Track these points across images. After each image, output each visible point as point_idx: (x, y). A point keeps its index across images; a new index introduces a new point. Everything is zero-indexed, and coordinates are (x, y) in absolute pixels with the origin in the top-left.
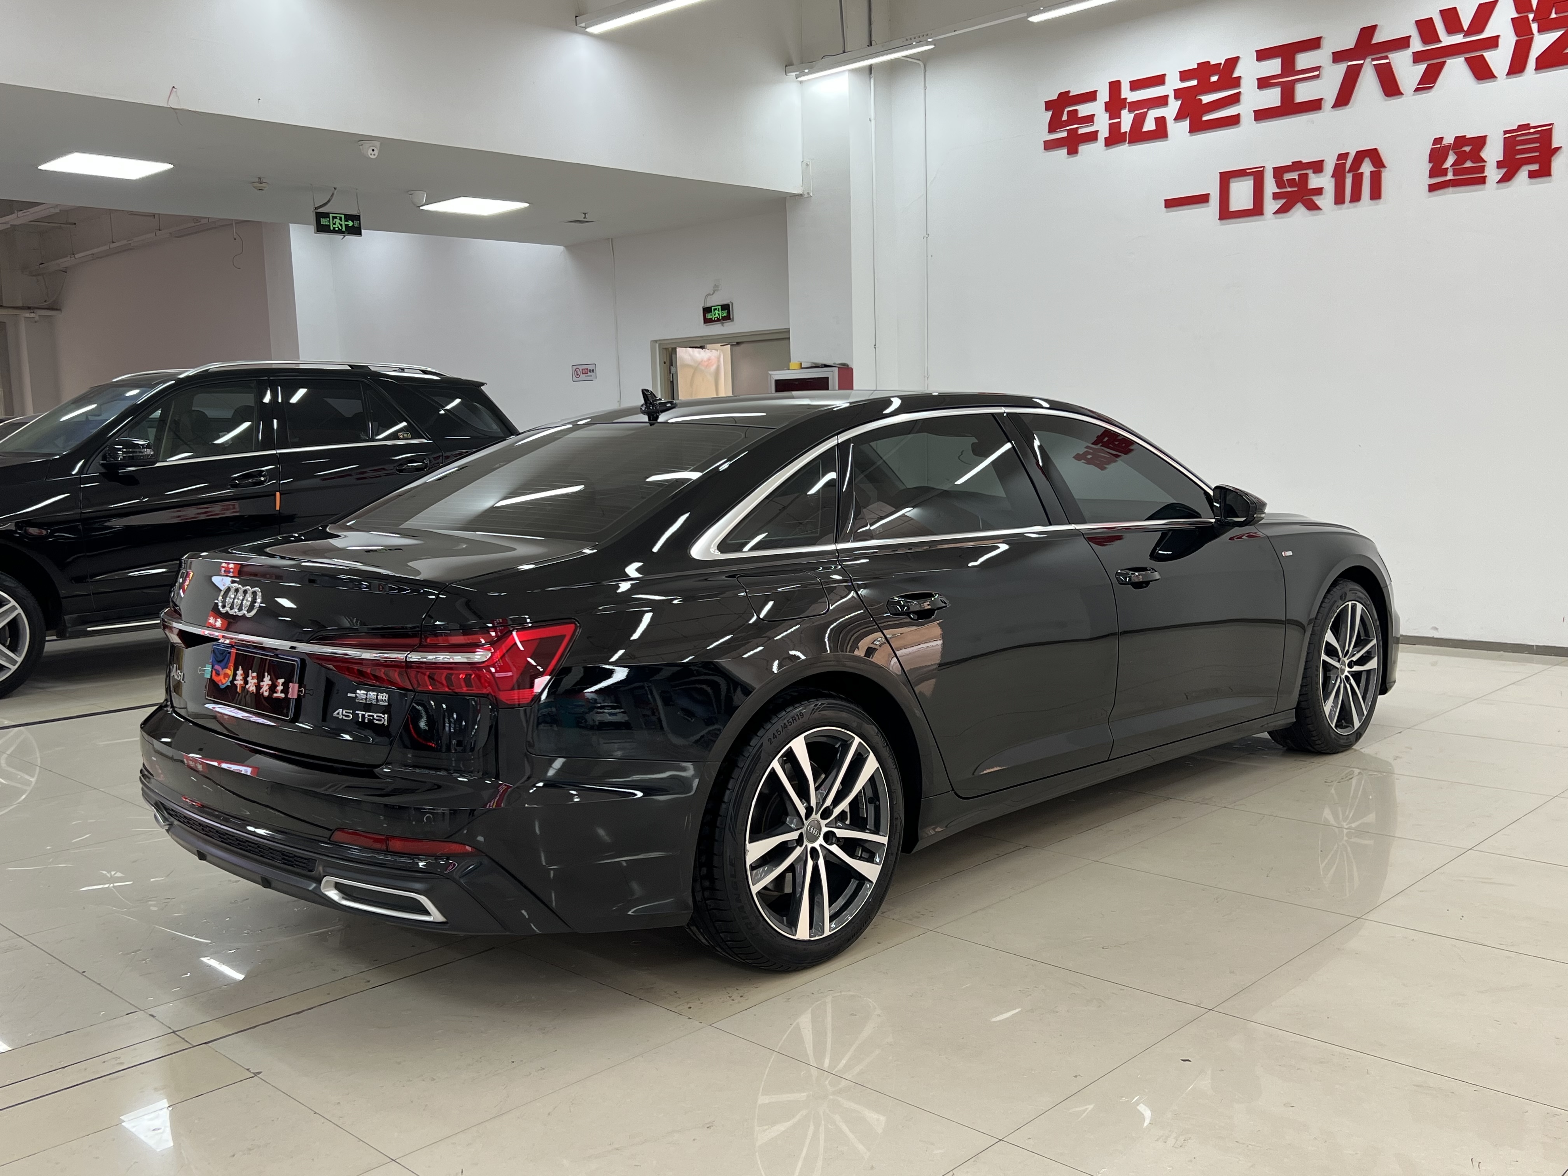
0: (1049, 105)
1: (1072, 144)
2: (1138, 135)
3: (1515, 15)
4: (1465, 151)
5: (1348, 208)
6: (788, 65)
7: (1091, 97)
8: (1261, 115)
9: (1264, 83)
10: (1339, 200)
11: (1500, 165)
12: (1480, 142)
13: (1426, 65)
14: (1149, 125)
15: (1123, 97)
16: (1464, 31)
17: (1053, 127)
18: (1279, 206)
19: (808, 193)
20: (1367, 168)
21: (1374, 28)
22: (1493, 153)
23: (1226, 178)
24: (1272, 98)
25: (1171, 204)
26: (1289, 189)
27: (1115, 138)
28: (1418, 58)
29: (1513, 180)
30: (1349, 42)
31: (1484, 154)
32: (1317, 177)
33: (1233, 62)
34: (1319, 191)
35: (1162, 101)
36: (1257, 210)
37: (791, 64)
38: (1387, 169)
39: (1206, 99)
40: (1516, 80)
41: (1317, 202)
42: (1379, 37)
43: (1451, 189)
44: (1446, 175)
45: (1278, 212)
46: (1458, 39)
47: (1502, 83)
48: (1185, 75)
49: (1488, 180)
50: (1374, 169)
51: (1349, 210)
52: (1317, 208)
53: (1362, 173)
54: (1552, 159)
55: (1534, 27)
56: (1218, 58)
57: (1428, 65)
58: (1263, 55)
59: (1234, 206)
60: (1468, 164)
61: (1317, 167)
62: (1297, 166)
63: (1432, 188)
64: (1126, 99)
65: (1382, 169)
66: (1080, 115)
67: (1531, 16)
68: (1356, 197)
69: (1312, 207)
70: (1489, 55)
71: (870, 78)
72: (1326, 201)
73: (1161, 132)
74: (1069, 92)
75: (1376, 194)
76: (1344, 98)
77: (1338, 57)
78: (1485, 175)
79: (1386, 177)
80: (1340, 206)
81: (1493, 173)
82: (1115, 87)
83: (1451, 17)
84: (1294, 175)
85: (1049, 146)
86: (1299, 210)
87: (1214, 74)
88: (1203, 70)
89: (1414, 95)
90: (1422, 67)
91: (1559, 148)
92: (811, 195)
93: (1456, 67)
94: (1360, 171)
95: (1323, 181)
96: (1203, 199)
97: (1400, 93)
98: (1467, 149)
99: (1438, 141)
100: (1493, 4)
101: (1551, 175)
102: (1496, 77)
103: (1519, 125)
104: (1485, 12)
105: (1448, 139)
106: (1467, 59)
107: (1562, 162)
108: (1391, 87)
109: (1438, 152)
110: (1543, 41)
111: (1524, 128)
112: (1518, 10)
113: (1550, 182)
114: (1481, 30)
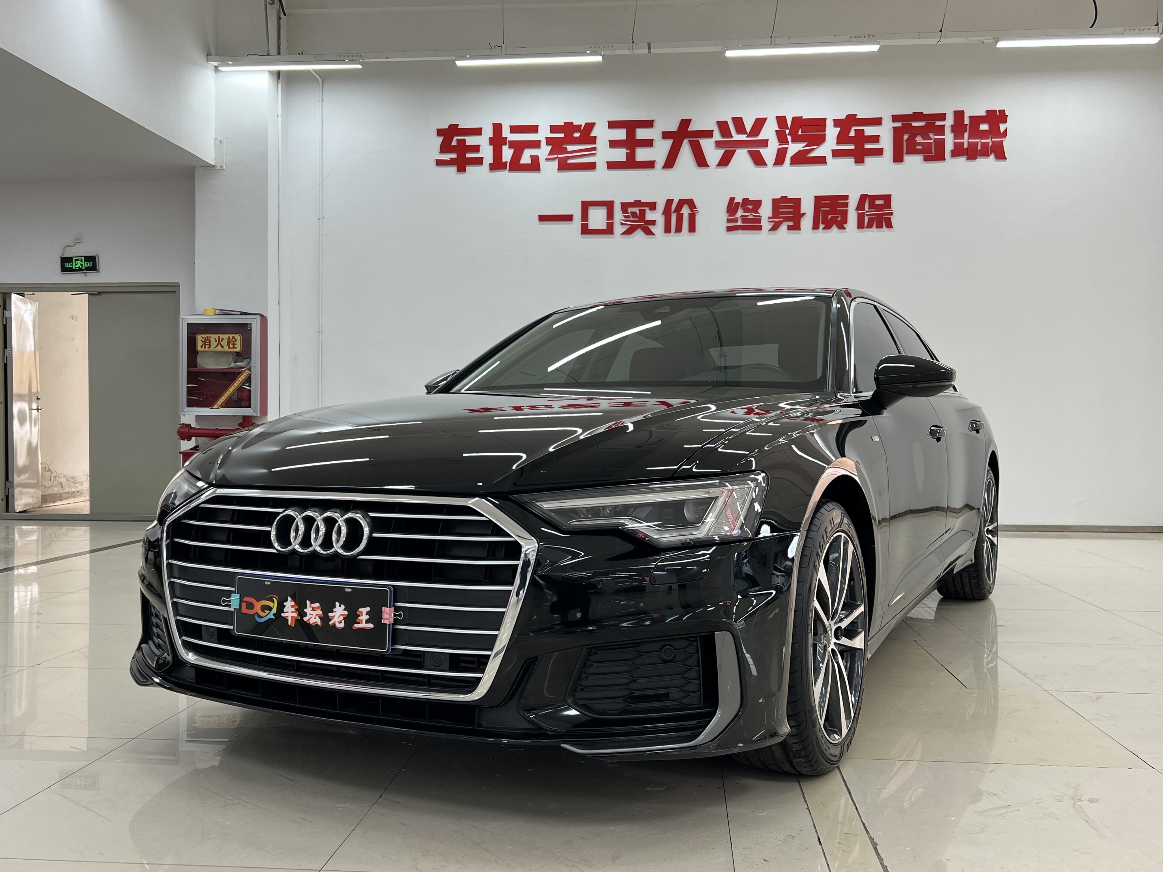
0: (440, 132)
1: (461, 165)
2: (516, 166)
3: (778, 129)
4: (749, 208)
5: (673, 236)
6: (208, 55)
7: (477, 132)
8: (612, 166)
9: (614, 144)
10: (667, 230)
11: (770, 220)
12: (757, 204)
14: (526, 159)
15: (504, 136)
16: (747, 133)
17: (445, 148)
18: (626, 229)
19: (221, 166)
20: (686, 211)
21: (689, 121)
22: (766, 211)
23: (586, 206)
24: (620, 155)
25: (543, 218)
26: (632, 218)
27: (497, 165)
28: (719, 145)
29: (778, 229)
30: (673, 127)
31: (760, 211)
32: (652, 213)
33: (590, 126)
34: (653, 223)
35: (536, 144)
36: (609, 230)
37: (210, 55)
38: (699, 213)
39: (570, 148)
40: (778, 168)
41: (653, 230)
42: (692, 127)
43: (740, 231)
44: (738, 222)
45: (624, 233)
46: (743, 137)
47: (770, 170)
48: (554, 129)
49: (763, 228)
50: (691, 213)
51: (673, 237)
52: (652, 233)
53: (683, 214)
54: (801, 219)
55: (789, 138)
56: (580, 121)
57: (725, 150)
58: (613, 125)
59: (592, 226)
60: (751, 217)
61: (652, 206)
62: (637, 203)
63: (729, 229)
64: (506, 138)
65: (696, 214)
66: (467, 144)
67: (787, 131)
68: (679, 229)
69: (649, 232)
70: (762, 151)
71: (278, 82)
72: (658, 229)
73: (535, 166)
74: (458, 125)
75: (692, 228)
76: (670, 162)
77: (666, 135)
78: (761, 224)
79: (698, 217)
80: (668, 234)
81: (766, 225)
82: (497, 128)
83: (739, 122)
84: (636, 210)
85: (440, 163)
86: (639, 234)
87: (577, 132)
88: (568, 128)
89: (716, 168)
90: (721, 152)
91: (804, 214)
92: (224, 167)
93: (742, 156)
94: (681, 212)
95: (656, 216)
96: (568, 218)
97: (707, 166)
98: (751, 207)
99: (732, 199)
100: (765, 120)
101: (800, 229)
102: (767, 165)
103: (781, 197)
104: (760, 123)
105: (739, 199)
106: (749, 151)
107: (807, 222)
108: (701, 161)
109: (732, 207)
110: (794, 148)
111: (784, 199)
112: (779, 126)
113: (799, 234)
114: (757, 135)
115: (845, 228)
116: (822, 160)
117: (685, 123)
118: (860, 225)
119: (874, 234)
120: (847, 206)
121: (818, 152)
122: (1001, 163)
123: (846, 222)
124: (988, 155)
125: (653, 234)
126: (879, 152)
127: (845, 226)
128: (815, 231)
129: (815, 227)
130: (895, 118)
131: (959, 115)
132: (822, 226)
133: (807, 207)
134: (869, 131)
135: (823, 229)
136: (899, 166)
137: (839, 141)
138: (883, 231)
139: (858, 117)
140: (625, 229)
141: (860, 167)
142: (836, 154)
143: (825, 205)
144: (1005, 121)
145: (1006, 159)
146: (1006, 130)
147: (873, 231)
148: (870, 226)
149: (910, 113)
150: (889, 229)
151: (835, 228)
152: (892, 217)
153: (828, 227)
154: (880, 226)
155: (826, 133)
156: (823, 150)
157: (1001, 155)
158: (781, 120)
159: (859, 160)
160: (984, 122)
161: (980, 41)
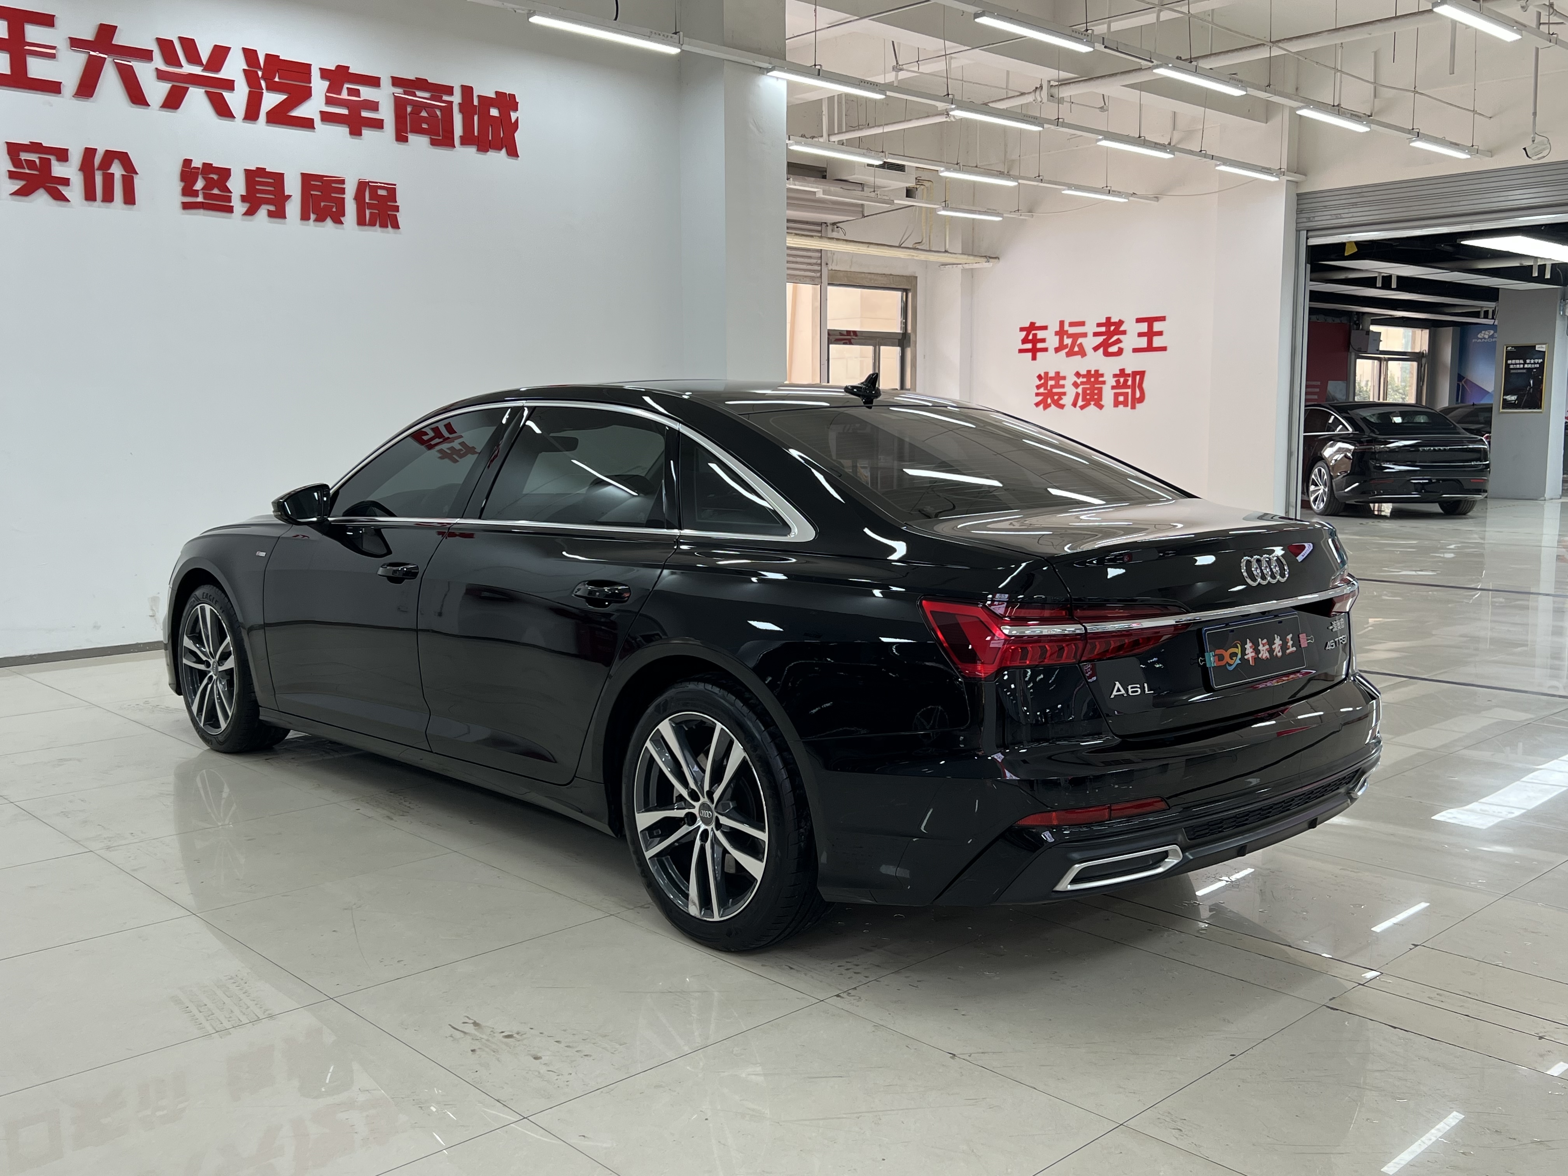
3: (246, 68)
4: (213, 178)
5: (99, 207)
10: (90, 195)
11: (244, 199)
12: (225, 173)
13: (170, 85)
16: (203, 64)
18: (19, 187)
20: (117, 170)
21: (113, 29)
22: (237, 186)
26: (27, 171)
28: (161, 75)
29: (255, 215)
30: (87, 31)
31: (230, 184)
32: (61, 166)
34: (66, 182)
38: (138, 176)
40: (249, 126)
41: (64, 193)
42: (119, 39)
43: (202, 211)
44: (198, 196)
45: (18, 193)
46: (197, 70)
47: (240, 126)
49: (234, 210)
50: (125, 173)
51: (98, 209)
52: (65, 199)
53: (113, 174)
54: (286, 203)
55: (263, 84)
57: (173, 86)
60: (216, 191)
61: (62, 155)
62: (35, 147)
63: (186, 206)
65: (134, 176)
67: (260, 73)
68: (108, 197)
69: (59, 197)
72: (74, 193)
75: (130, 198)
76: (85, 90)
77: (76, 43)
78: (231, 204)
79: (137, 181)
80: (90, 203)
81: (239, 207)
83: (189, 45)
84: (34, 157)
86: (41, 198)
89: (159, 110)
90: (165, 87)
91: (290, 196)
93: (196, 96)
94: (110, 171)
95: (69, 171)
97: (146, 104)
98: (215, 177)
99: (187, 162)
100: (227, 49)
101: (285, 217)
102: (234, 117)
103: (257, 168)
104: (220, 54)
105: (197, 163)
106: (206, 92)
107: (293, 208)
108: (137, 96)
109: (188, 173)
110: (271, 100)
111: (261, 171)
112: (248, 62)
113: (285, 224)
114: (218, 69)
115: (342, 223)
116: (307, 124)
117: (106, 32)
118: (361, 221)
119: (376, 235)
120: (344, 193)
121: (301, 111)
122: (511, 161)
123: (344, 215)
124: (501, 149)
125: (67, 200)
126: (378, 124)
127: (342, 219)
128: (306, 222)
129: (305, 217)
130: (397, 82)
131: (467, 91)
132: (313, 216)
133: (293, 187)
134: (367, 93)
135: (316, 220)
136: (401, 146)
137: (329, 101)
138: (388, 233)
139: (351, 71)
140: (16, 187)
141: (355, 141)
142: (326, 117)
143: (316, 188)
144: (516, 109)
145: (518, 156)
146: (517, 120)
147: (376, 231)
148: (372, 224)
149: (412, 78)
150: (396, 230)
151: (329, 221)
152: (398, 214)
153: (320, 219)
154: (384, 225)
155: (311, 85)
156: (309, 109)
157: (513, 152)
158: (250, 55)
159: (356, 132)
160: (494, 106)
161: (513, 9)
